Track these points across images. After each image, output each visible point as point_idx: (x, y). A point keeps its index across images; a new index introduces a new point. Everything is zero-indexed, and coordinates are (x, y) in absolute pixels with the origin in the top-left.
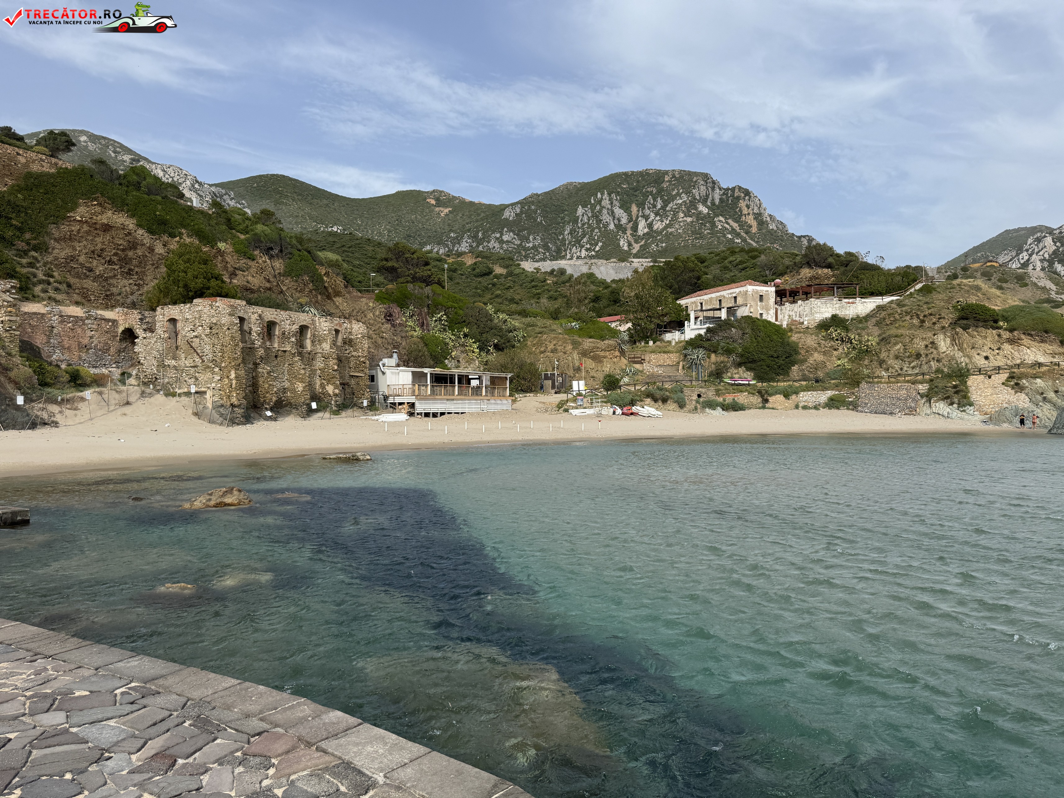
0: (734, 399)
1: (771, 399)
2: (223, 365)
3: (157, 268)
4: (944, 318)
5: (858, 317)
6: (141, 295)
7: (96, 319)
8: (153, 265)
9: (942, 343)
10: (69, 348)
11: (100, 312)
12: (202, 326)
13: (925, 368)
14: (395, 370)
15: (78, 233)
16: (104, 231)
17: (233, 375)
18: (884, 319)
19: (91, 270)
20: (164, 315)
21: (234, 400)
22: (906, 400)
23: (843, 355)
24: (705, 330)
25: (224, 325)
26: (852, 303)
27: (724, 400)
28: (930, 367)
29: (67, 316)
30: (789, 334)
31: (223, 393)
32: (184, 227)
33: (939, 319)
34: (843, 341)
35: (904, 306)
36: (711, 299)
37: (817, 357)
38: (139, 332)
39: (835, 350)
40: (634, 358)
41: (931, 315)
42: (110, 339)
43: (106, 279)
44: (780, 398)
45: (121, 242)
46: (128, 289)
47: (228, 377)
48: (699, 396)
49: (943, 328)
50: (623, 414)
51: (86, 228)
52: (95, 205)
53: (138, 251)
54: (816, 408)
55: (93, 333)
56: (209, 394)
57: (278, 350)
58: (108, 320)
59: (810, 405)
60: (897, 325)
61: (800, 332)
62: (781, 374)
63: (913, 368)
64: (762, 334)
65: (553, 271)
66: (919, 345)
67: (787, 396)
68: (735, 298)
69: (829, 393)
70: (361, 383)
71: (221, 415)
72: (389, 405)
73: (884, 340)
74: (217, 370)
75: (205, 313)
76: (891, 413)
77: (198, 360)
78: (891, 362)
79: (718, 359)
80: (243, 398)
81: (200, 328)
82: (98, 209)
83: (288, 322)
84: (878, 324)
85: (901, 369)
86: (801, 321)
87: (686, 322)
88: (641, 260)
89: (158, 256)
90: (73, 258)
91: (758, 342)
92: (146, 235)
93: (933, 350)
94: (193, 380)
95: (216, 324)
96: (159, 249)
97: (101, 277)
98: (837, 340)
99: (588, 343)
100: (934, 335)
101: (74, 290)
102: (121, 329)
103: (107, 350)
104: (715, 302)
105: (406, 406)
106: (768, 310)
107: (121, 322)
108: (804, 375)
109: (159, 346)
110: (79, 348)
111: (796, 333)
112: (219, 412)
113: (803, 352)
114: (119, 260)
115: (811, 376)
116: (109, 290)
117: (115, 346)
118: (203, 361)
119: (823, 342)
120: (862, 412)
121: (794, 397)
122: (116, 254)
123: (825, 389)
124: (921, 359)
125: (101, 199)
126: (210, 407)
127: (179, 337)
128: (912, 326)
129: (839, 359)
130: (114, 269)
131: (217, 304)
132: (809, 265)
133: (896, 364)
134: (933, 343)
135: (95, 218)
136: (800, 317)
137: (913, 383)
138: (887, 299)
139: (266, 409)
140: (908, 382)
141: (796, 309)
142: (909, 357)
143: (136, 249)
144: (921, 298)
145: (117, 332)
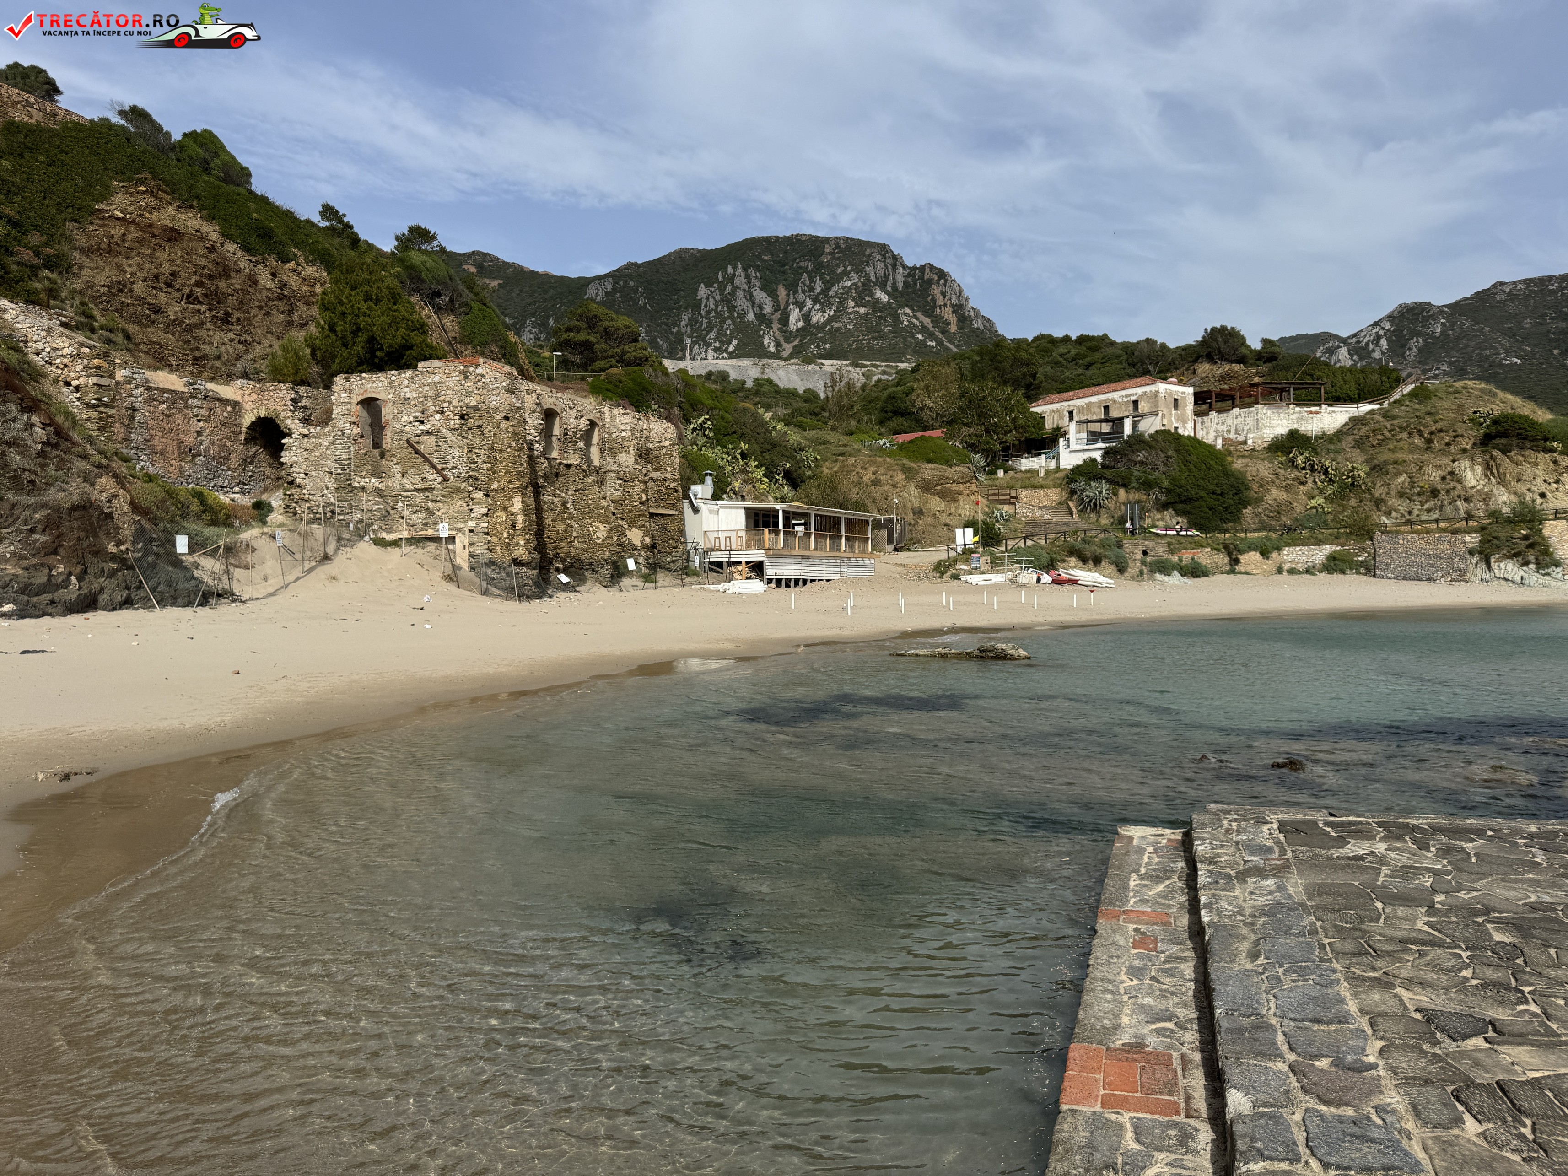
0: (1193, 559)
1: (1243, 558)
2: (495, 486)
3: (267, 314)
4: (1462, 436)
5: (1324, 434)
6: (254, 360)
7: (206, 397)
8: (260, 308)
9: (1469, 474)
10: (162, 452)
11: (210, 386)
12: (442, 412)
13: (1448, 509)
14: (713, 506)
15: (124, 241)
16: (169, 240)
17: (517, 504)
18: (1367, 437)
19: (157, 310)
20: (351, 391)
21: (521, 553)
22: (1450, 558)
23: (1316, 492)
24: (1100, 453)
25: (496, 410)
26: (1317, 413)
27: (1181, 560)
28: (1457, 509)
29: (158, 389)
30: (1229, 459)
31: (495, 539)
32: (297, 245)
33: (1455, 437)
34: (1313, 470)
35: (1395, 417)
36: (1089, 405)
37: (1276, 495)
38: (293, 424)
39: (1302, 483)
40: (998, 495)
41: (1441, 431)
42: (229, 438)
43: (189, 329)
44: (1255, 556)
45: (203, 262)
46: (231, 351)
47: (505, 509)
48: (1145, 553)
49: (1464, 451)
50: (1054, 582)
51: (134, 233)
52: (143, 192)
53: (233, 281)
54: (1308, 571)
55: (201, 424)
56: (461, 540)
57: (560, 464)
58: (225, 402)
59: (1300, 567)
60: (1391, 446)
61: (1243, 457)
62: (1230, 521)
63: (1429, 511)
64: (1194, 458)
65: (710, 374)
66: (1433, 475)
67: (1265, 554)
68: (1136, 403)
69: (1328, 549)
70: (671, 527)
71: (491, 581)
72: (707, 565)
73: (1377, 469)
74: (479, 495)
75: (449, 388)
76: (1429, 579)
77: (434, 479)
78: (1393, 502)
79: (1131, 497)
80: (535, 549)
81: (438, 416)
82: (150, 200)
83: (573, 413)
84: (1359, 444)
85: (1410, 513)
86: (1241, 438)
87: (1061, 440)
88: (835, 362)
89: (265, 293)
90: (121, 287)
91: (1189, 470)
92: (240, 253)
93: (1452, 484)
94: (422, 515)
95: (476, 409)
96: (265, 280)
97: (180, 324)
98: (1303, 468)
99: (929, 471)
100: (1454, 461)
101: (137, 345)
102: (248, 419)
103: (225, 458)
104: (1097, 410)
105: (743, 568)
106: (1184, 422)
107: (248, 406)
108: (1262, 522)
109: (340, 451)
110: (180, 454)
111: (1238, 457)
112: (486, 574)
113: (1255, 486)
114: (206, 295)
115: (1273, 523)
116: (198, 349)
117: (238, 451)
118: (446, 479)
119: (1282, 472)
120: (1383, 577)
121: (1274, 554)
122: (199, 284)
123: (1319, 542)
124: (1441, 496)
125: (152, 183)
126: (465, 566)
127: (388, 434)
128: (1413, 449)
129: (1313, 498)
130: (199, 311)
131: (479, 371)
132: (1210, 359)
133: (1402, 506)
134: (1452, 473)
135: (147, 215)
136: (1237, 432)
137: (1454, 532)
138: (1365, 408)
139: (558, 570)
140: (1444, 530)
141: (1229, 422)
142: (1419, 494)
143: (228, 277)
144: (1417, 406)
145: (239, 425)
